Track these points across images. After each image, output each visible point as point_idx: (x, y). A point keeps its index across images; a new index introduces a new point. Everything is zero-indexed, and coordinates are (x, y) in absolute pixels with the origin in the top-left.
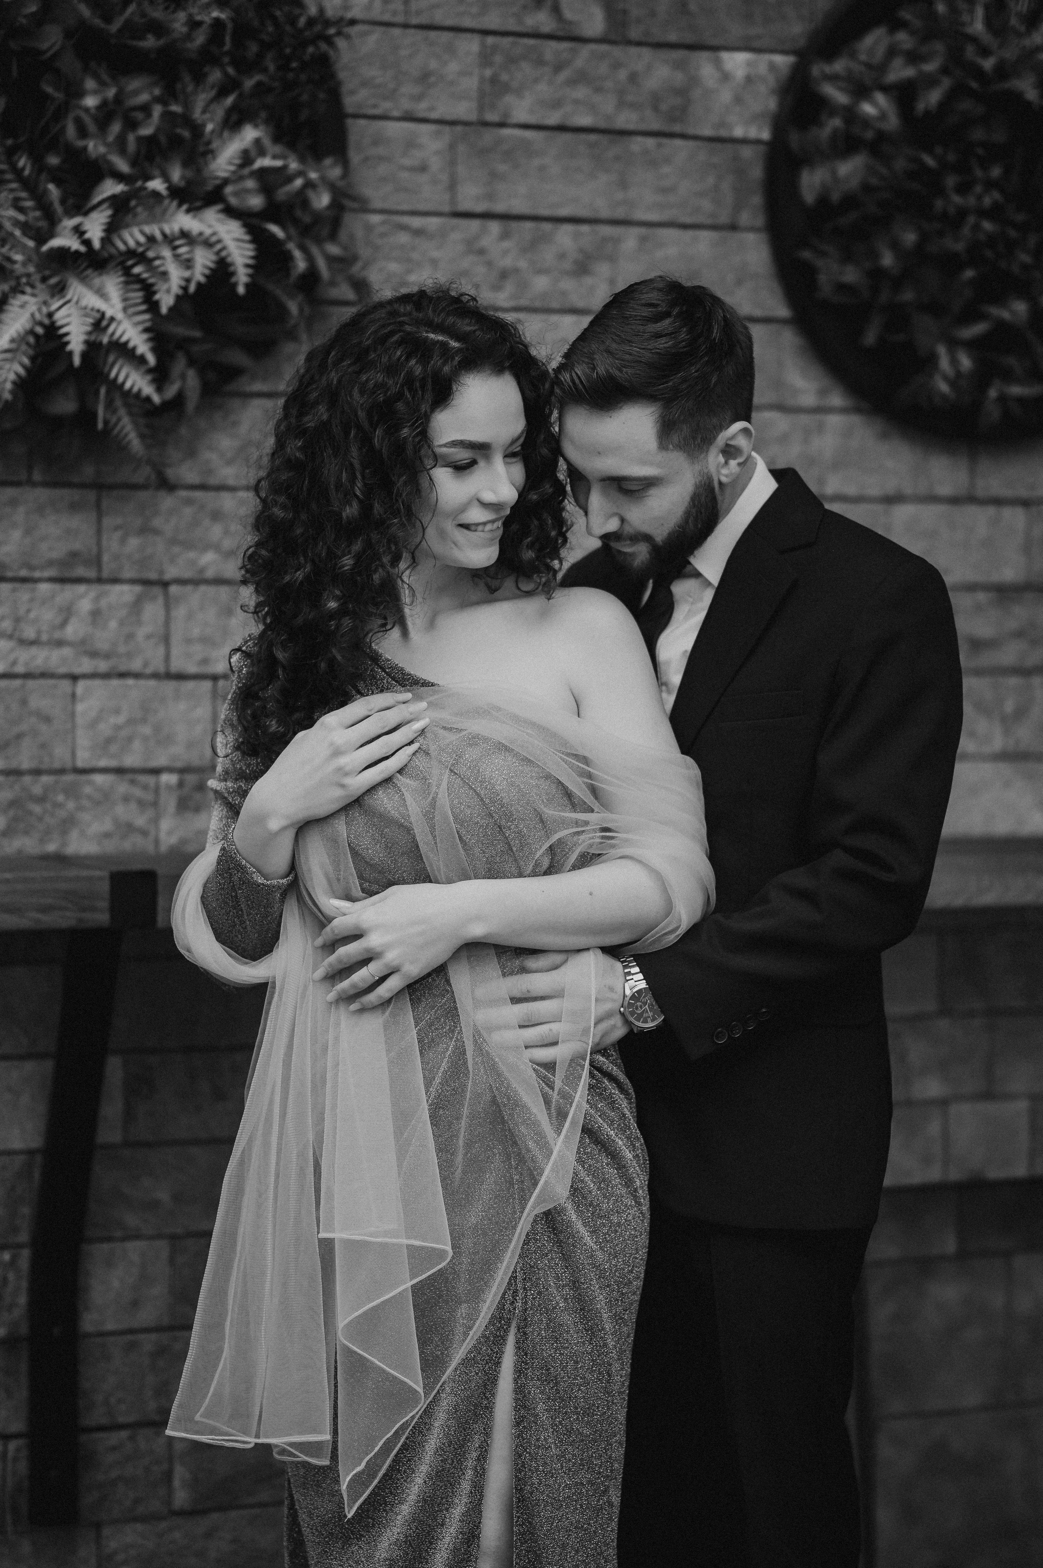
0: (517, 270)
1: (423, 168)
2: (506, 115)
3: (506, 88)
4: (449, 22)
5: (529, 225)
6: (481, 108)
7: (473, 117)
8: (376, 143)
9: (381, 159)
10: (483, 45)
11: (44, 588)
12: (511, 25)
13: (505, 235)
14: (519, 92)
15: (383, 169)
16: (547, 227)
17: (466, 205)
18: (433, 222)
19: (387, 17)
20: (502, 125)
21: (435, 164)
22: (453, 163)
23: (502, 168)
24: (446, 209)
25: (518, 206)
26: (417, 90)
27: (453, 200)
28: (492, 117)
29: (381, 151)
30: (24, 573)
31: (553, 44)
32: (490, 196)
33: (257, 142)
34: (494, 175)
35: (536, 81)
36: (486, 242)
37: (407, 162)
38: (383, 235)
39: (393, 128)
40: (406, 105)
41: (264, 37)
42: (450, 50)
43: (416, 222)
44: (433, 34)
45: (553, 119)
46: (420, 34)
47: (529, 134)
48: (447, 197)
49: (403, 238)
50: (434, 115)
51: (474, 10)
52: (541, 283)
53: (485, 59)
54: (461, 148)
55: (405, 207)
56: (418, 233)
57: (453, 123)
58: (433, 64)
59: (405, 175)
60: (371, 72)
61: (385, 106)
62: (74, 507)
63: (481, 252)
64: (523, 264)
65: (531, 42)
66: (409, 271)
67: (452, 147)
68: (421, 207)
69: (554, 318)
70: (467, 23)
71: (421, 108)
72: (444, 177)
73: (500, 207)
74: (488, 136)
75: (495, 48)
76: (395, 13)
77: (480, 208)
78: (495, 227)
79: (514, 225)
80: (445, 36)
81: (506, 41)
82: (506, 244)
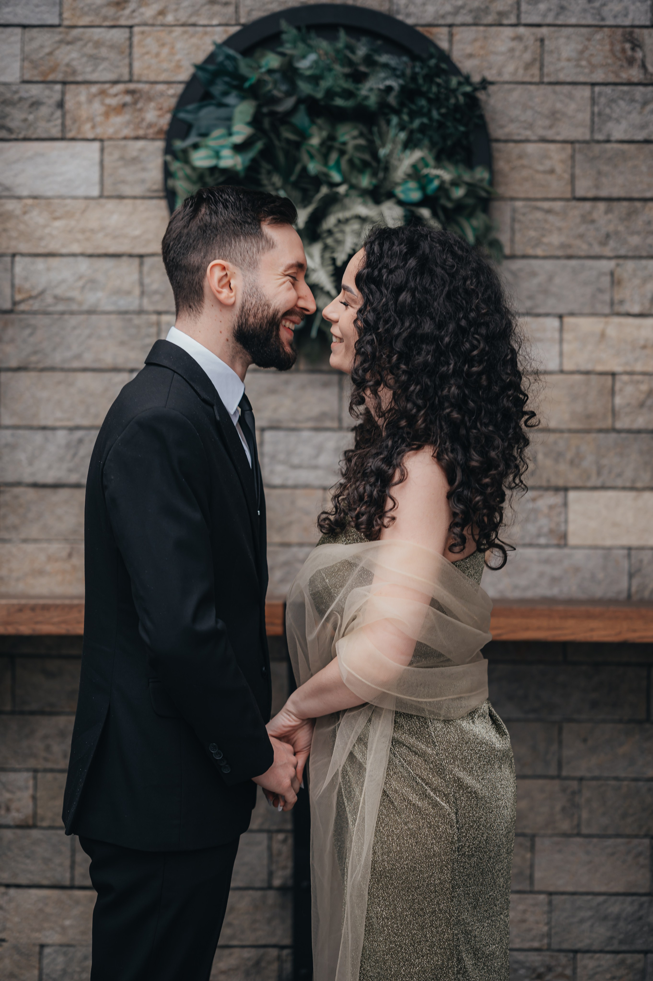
0: (617, 233)
1: (552, 171)
2: (609, 135)
3: (609, 118)
4: (569, 79)
5: (625, 204)
6: (592, 131)
7: (588, 137)
8: (520, 157)
9: (523, 166)
10: (593, 92)
11: (306, 434)
12: (612, 78)
13: (608, 211)
14: (618, 121)
15: (525, 173)
16: (638, 204)
17: (580, 193)
18: (558, 206)
19: (527, 79)
20: (608, 141)
21: (559, 168)
22: (573, 167)
23: (605, 168)
24: (569, 195)
25: (616, 192)
26: (547, 122)
27: (573, 190)
28: (599, 137)
29: (525, 162)
30: (293, 425)
31: (641, 88)
32: (597, 187)
33: (422, 159)
34: (599, 173)
35: (629, 113)
36: (595, 215)
37: (540, 168)
38: (524, 214)
39: (530, 148)
40: (541, 132)
41: (431, 96)
42: (570, 97)
43: (546, 205)
44: (558, 88)
45: (640, 136)
46: (550, 88)
47: (626, 147)
48: (569, 188)
49: (539, 215)
50: (558, 138)
51: (587, 70)
52: (635, 240)
53: (593, 101)
54: (578, 157)
55: (539, 196)
56: (549, 211)
57: (572, 142)
58: (559, 106)
59: (539, 177)
60: (516, 112)
61: (528, 134)
62: (326, 385)
63: (593, 221)
64: (621, 228)
65: (625, 88)
66: (543, 236)
67: (573, 157)
68: (550, 195)
69: (644, 262)
70: (582, 79)
71: (550, 134)
72: (567, 176)
73: (604, 193)
74: (597, 148)
75: (600, 94)
76: (533, 76)
77: (591, 194)
78: (602, 206)
79: (615, 204)
80: (566, 89)
81: (608, 90)
82: (610, 216)
